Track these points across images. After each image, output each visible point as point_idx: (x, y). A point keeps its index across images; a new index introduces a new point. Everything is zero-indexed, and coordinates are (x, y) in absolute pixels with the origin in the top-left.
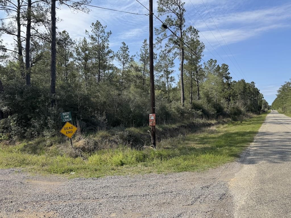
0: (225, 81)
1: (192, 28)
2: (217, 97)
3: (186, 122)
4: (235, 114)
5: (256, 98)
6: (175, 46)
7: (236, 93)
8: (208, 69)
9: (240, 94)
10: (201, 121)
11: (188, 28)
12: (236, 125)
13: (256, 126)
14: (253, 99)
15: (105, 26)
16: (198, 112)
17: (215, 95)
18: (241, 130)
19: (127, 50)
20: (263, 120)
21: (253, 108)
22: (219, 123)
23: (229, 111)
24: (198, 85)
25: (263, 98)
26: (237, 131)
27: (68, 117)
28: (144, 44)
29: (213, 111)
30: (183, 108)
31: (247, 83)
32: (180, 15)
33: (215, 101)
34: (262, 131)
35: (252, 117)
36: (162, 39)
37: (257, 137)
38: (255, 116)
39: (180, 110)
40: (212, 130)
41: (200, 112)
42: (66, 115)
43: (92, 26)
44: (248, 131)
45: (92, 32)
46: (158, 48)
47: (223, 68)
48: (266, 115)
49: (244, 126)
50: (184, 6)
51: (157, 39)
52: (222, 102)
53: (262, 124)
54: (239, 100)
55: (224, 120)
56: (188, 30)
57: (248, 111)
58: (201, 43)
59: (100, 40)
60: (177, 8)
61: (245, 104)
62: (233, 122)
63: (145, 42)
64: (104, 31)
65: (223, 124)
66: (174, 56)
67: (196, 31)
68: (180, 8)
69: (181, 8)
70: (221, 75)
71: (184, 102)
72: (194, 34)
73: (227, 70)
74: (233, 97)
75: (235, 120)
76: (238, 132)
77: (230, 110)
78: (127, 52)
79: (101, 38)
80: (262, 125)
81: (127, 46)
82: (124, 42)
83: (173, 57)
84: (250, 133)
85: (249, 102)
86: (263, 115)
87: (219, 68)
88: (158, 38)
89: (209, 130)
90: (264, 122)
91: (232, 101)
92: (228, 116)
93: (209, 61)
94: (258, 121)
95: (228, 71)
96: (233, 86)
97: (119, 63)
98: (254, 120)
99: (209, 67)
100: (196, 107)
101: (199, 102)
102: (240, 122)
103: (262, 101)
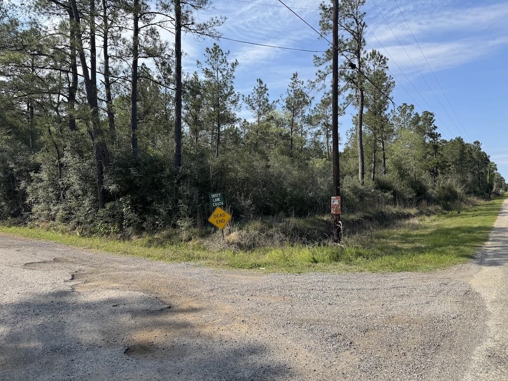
0: (428, 140)
1: (377, 53)
2: (415, 169)
3: (370, 209)
4: (447, 198)
5: (483, 171)
6: (348, 85)
7: (447, 162)
8: (399, 120)
9: (453, 163)
10: (394, 209)
11: (369, 54)
12: (451, 216)
13: (488, 218)
14: (477, 172)
15: (227, 52)
16: (387, 194)
17: (413, 166)
18: (464, 225)
19: (265, 93)
20: (499, 209)
21: (478, 189)
22: (421, 213)
23: (436, 194)
24: (383, 149)
25: (497, 170)
26: (457, 226)
27: (218, 199)
28: (292, 81)
29: (409, 194)
30: (362, 187)
31: (467, 144)
32: (358, 34)
33: (412, 175)
34: (500, 227)
35: (476, 204)
36: (326, 73)
37: (492, 235)
38: (482, 202)
39: (358, 192)
40: (413, 225)
41: (389, 195)
42: (216, 198)
43: (207, 54)
44: (476, 225)
45: (207, 64)
46: (319, 87)
47: (425, 119)
48: (503, 202)
49: (466, 219)
50: (364, 19)
51: (319, 73)
52: (423, 177)
53: (498, 215)
54: (451, 173)
55: (430, 208)
56: (369, 56)
57: (469, 193)
58: (389, 76)
59: (220, 74)
60: (353, 22)
61: (463, 181)
62: (444, 211)
63: (294, 77)
64: (226, 60)
65: (428, 215)
66: (346, 102)
67: (383, 58)
68: (357, 22)
69: (359, 22)
70: (421, 130)
71: (363, 177)
72: (380, 63)
73: (432, 121)
74: (441, 169)
75: (447, 208)
76: (459, 227)
77: (438, 192)
78: (265, 95)
79: (221, 72)
80: (498, 217)
81: (265, 85)
82: (260, 79)
83: (344, 104)
84: (479, 228)
85: (470, 178)
86: (496, 201)
87: (418, 118)
88: (320, 71)
89: (409, 224)
90: (500, 212)
91: (440, 176)
92: (436, 201)
93: (401, 108)
94: (490, 210)
95: (433, 124)
96: (442, 150)
97: (252, 114)
98: (481, 210)
99: (400, 117)
100: (383, 186)
101: (386, 178)
102: (456, 212)
103: (493, 176)
